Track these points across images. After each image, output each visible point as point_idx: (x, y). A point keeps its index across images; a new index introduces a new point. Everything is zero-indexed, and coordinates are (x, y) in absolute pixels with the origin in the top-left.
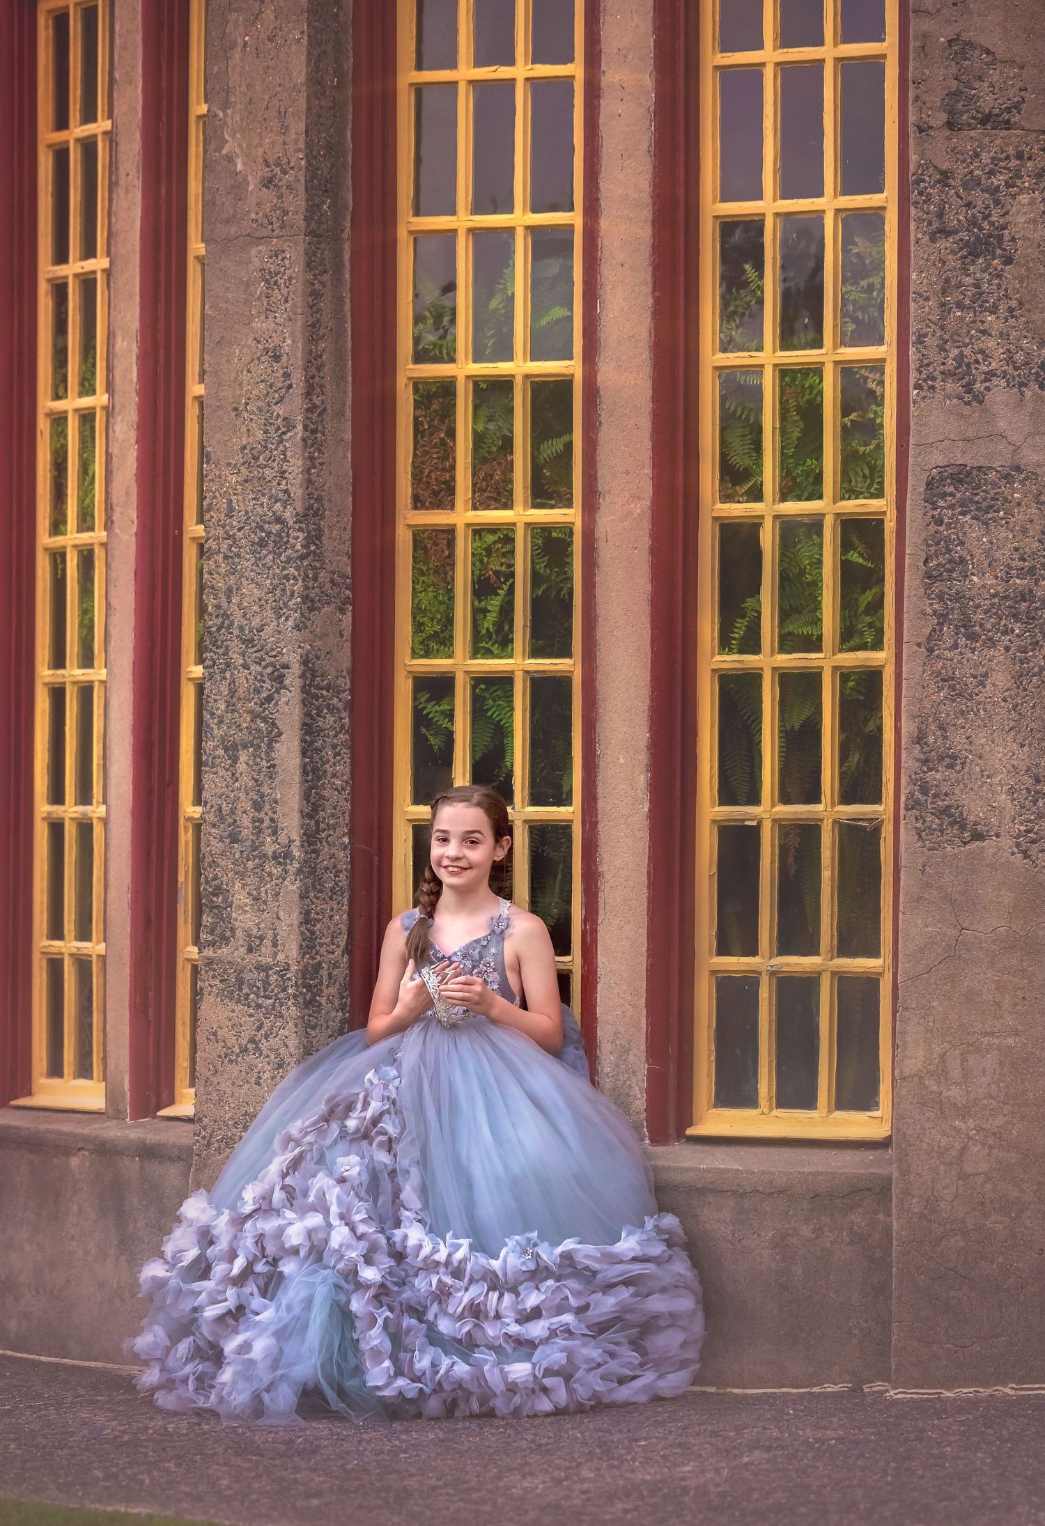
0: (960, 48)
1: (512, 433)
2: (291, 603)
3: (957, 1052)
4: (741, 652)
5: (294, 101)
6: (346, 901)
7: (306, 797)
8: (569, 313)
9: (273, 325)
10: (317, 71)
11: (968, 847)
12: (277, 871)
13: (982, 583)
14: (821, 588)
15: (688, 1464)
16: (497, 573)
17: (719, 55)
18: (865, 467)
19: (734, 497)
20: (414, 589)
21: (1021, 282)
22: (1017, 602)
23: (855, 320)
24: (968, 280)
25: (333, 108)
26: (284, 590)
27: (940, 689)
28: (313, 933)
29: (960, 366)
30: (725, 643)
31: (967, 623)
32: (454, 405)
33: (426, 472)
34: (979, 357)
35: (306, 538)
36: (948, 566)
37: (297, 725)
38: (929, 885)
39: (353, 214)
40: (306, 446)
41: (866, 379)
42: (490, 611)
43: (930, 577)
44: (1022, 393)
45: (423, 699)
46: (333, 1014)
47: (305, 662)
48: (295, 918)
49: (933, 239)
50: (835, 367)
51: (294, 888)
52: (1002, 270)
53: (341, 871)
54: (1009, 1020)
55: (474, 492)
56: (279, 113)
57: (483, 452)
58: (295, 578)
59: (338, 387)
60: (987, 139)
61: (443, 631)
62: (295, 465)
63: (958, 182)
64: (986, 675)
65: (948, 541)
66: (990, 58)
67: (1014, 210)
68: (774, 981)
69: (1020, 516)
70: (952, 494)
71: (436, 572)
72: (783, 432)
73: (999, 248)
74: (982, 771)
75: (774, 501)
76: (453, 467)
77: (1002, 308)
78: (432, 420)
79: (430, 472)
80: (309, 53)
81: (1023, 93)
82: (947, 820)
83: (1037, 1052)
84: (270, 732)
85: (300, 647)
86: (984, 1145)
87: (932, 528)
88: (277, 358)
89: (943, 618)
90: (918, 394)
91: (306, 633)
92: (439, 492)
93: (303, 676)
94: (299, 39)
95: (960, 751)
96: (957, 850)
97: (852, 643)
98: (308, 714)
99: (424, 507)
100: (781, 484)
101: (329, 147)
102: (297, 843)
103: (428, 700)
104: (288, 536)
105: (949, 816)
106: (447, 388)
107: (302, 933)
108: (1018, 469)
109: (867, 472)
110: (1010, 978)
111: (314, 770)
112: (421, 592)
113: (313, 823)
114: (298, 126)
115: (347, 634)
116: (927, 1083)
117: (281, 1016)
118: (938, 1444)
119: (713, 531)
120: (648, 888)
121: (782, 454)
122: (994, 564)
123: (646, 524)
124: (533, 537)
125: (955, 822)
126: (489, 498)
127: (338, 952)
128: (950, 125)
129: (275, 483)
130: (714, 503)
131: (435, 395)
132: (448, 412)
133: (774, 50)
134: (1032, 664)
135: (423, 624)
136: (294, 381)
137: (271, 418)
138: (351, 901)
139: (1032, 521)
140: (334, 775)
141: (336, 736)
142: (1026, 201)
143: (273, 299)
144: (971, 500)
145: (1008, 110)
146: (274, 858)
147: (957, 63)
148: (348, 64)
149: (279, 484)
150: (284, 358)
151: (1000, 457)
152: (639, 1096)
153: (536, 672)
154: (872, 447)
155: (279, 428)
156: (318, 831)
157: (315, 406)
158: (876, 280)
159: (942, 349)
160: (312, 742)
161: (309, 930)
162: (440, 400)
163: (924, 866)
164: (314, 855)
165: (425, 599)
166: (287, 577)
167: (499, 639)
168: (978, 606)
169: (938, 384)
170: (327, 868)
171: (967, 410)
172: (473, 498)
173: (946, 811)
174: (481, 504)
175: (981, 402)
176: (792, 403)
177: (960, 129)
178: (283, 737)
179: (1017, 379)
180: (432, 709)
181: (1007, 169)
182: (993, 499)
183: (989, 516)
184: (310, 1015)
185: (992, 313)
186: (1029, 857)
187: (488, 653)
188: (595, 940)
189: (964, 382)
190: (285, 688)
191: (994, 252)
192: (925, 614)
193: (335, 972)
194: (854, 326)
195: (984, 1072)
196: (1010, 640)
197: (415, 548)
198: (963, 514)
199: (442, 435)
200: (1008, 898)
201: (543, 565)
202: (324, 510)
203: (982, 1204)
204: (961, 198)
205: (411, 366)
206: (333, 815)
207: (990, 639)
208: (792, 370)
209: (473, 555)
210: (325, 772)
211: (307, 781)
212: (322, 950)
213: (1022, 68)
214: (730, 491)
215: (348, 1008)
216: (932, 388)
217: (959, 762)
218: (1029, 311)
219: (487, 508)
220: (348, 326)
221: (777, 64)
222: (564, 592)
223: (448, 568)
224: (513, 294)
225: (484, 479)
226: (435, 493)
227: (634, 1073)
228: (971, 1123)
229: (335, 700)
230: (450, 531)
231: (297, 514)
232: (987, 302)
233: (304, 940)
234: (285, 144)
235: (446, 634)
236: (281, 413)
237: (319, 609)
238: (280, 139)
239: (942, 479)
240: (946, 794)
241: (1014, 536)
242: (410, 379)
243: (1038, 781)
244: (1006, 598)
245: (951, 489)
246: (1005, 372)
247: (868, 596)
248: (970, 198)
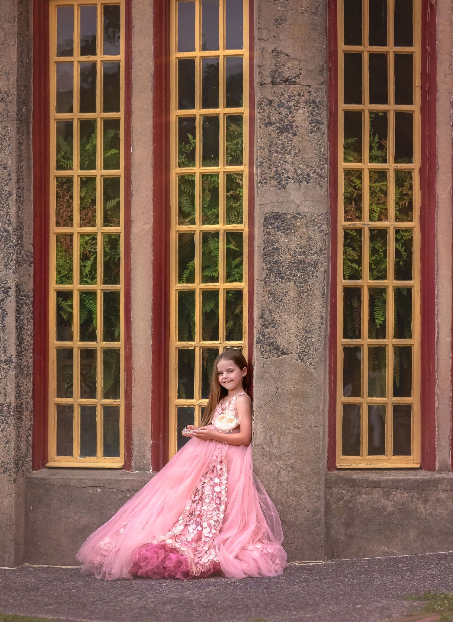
0: (276, 53)
1: (96, 197)
2: (11, 263)
3: (276, 436)
4: (187, 282)
5: (12, 69)
6: (32, 378)
7: (18, 338)
8: (118, 152)
9: (4, 155)
10: (21, 57)
11: (280, 357)
12: (6, 367)
13: (285, 257)
14: (218, 258)
15: (187, 592)
16: (90, 252)
17: (178, 53)
18: (235, 212)
19: (184, 223)
20: (56, 257)
21: (300, 143)
22: (298, 265)
23: (231, 156)
24: (280, 142)
25: (26, 71)
26: (8, 258)
27: (269, 298)
28: (20, 391)
29: (276, 174)
30: (180, 279)
31: (279, 272)
32: (73, 186)
33: (61, 213)
34: (284, 171)
35: (17, 238)
36: (272, 251)
37: (14, 310)
38: (265, 372)
39: (33, 113)
40: (17, 203)
41: (236, 178)
42: (87, 266)
43: (266, 255)
44: (300, 185)
45: (60, 300)
46: (27, 422)
47: (17, 286)
48: (14, 385)
49: (266, 126)
50: (224, 173)
51: (13, 373)
52: (292, 138)
53: (30, 367)
54: (296, 423)
55: (80, 220)
56: (6, 73)
57: (84, 205)
58: (13, 254)
59: (28, 179)
60: (287, 88)
61: (68, 274)
62: (13, 210)
63: (276, 105)
64: (287, 292)
65: (272, 241)
66: (288, 58)
67: (297, 115)
68: (200, 409)
69: (300, 232)
70: (274, 224)
71: (66, 251)
72: (203, 198)
73: (292, 130)
74: (285, 329)
75: (200, 225)
76: (72, 211)
77: (293, 153)
78: (64, 192)
79: (63, 212)
80: (18, 50)
81: (300, 71)
82: (272, 347)
83: (307, 435)
84: (3, 313)
85: (15, 280)
86: (286, 471)
87: (266, 236)
88: (5, 168)
89: (270, 270)
90: (260, 185)
91: (17, 275)
92: (66, 220)
93: (16, 291)
94: (14, 45)
95: (277, 321)
96: (276, 359)
97: (230, 279)
98: (18, 306)
99: (60, 226)
100: (202, 218)
101: (25, 86)
102: (14, 356)
103: (62, 301)
104: (10, 237)
105: (273, 346)
106: (69, 180)
107: (16, 391)
108: (299, 214)
109: (236, 214)
110: (296, 407)
111: (20, 328)
112: (59, 259)
113: (20, 348)
114: (13, 78)
115: (32, 275)
116: (265, 447)
117: (8, 423)
118: (278, 583)
119: (176, 236)
120: (152, 373)
121: (203, 206)
122: (290, 250)
123: (151, 234)
124: (104, 238)
125: (275, 348)
126: (87, 223)
127: (29, 398)
128: (273, 83)
129: (5, 217)
130: (176, 225)
131: (65, 183)
132: (70, 188)
133: (200, 52)
134: (304, 288)
135: (61, 271)
136: (12, 177)
137: (3, 191)
138: (33, 379)
139: (304, 234)
140: (27, 330)
141: (28, 315)
142: (301, 112)
143: (4, 145)
144: (281, 226)
145: (295, 77)
146: (5, 362)
147: (275, 59)
148: (32, 54)
149: (6, 217)
150: (8, 168)
151: (292, 210)
152: (149, 453)
153: (106, 290)
154: (238, 204)
155: (6, 195)
156: (22, 351)
157: (20, 187)
158: (239, 140)
159: (270, 168)
160: (20, 317)
161: (18, 390)
162: (67, 184)
163: (263, 365)
164: (20, 361)
165: (61, 261)
166: (10, 253)
167: (91, 277)
168: (284, 266)
169: (268, 181)
170: (25, 366)
171: (279, 191)
172: (80, 222)
173: (272, 344)
174: (83, 225)
175: (284, 188)
176: (207, 187)
177: (276, 84)
178: (9, 315)
179: (298, 180)
180: (64, 304)
181: (295, 100)
182: (289, 225)
183: (288, 232)
184: (19, 423)
185: (289, 154)
186: (303, 361)
187: (87, 283)
188: (131, 394)
189: (278, 181)
190: (9, 296)
191: (289, 131)
192: (264, 269)
193: (28, 406)
194: (231, 158)
195: (286, 443)
196: (296, 279)
197: (57, 242)
198: (278, 231)
199: (68, 198)
200: (295, 377)
201: (108, 249)
202: (24, 227)
203: (287, 493)
204: (277, 111)
205: (55, 171)
206: (27, 345)
207: (288, 279)
208: (207, 175)
209: (80, 244)
210: (24, 328)
211: (18, 332)
212: (23, 398)
213: (300, 61)
214: (182, 221)
215: (32, 420)
216: (266, 183)
217: (277, 325)
218: (303, 154)
219: (86, 226)
220: (32, 156)
221: (201, 57)
222: (117, 259)
223: (70, 250)
224: (96, 144)
225: (84, 215)
226: (65, 221)
227: (146, 444)
228: (281, 462)
229: (28, 301)
230: (71, 235)
231: (14, 229)
232: (287, 150)
233: (17, 394)
234: (8, 85)
235: (70, 275)
236: (7, 189)
237: (22, 266)
238: (6, 83)
239: (270, 218)
240: (272, 338)
241: (297, 240)
242: (55, 176)
243: (307, 332)
244: (294, 263)
245: (273, 221)
246: (293, 177)
247: (236, 261)
248: (280, 111)
